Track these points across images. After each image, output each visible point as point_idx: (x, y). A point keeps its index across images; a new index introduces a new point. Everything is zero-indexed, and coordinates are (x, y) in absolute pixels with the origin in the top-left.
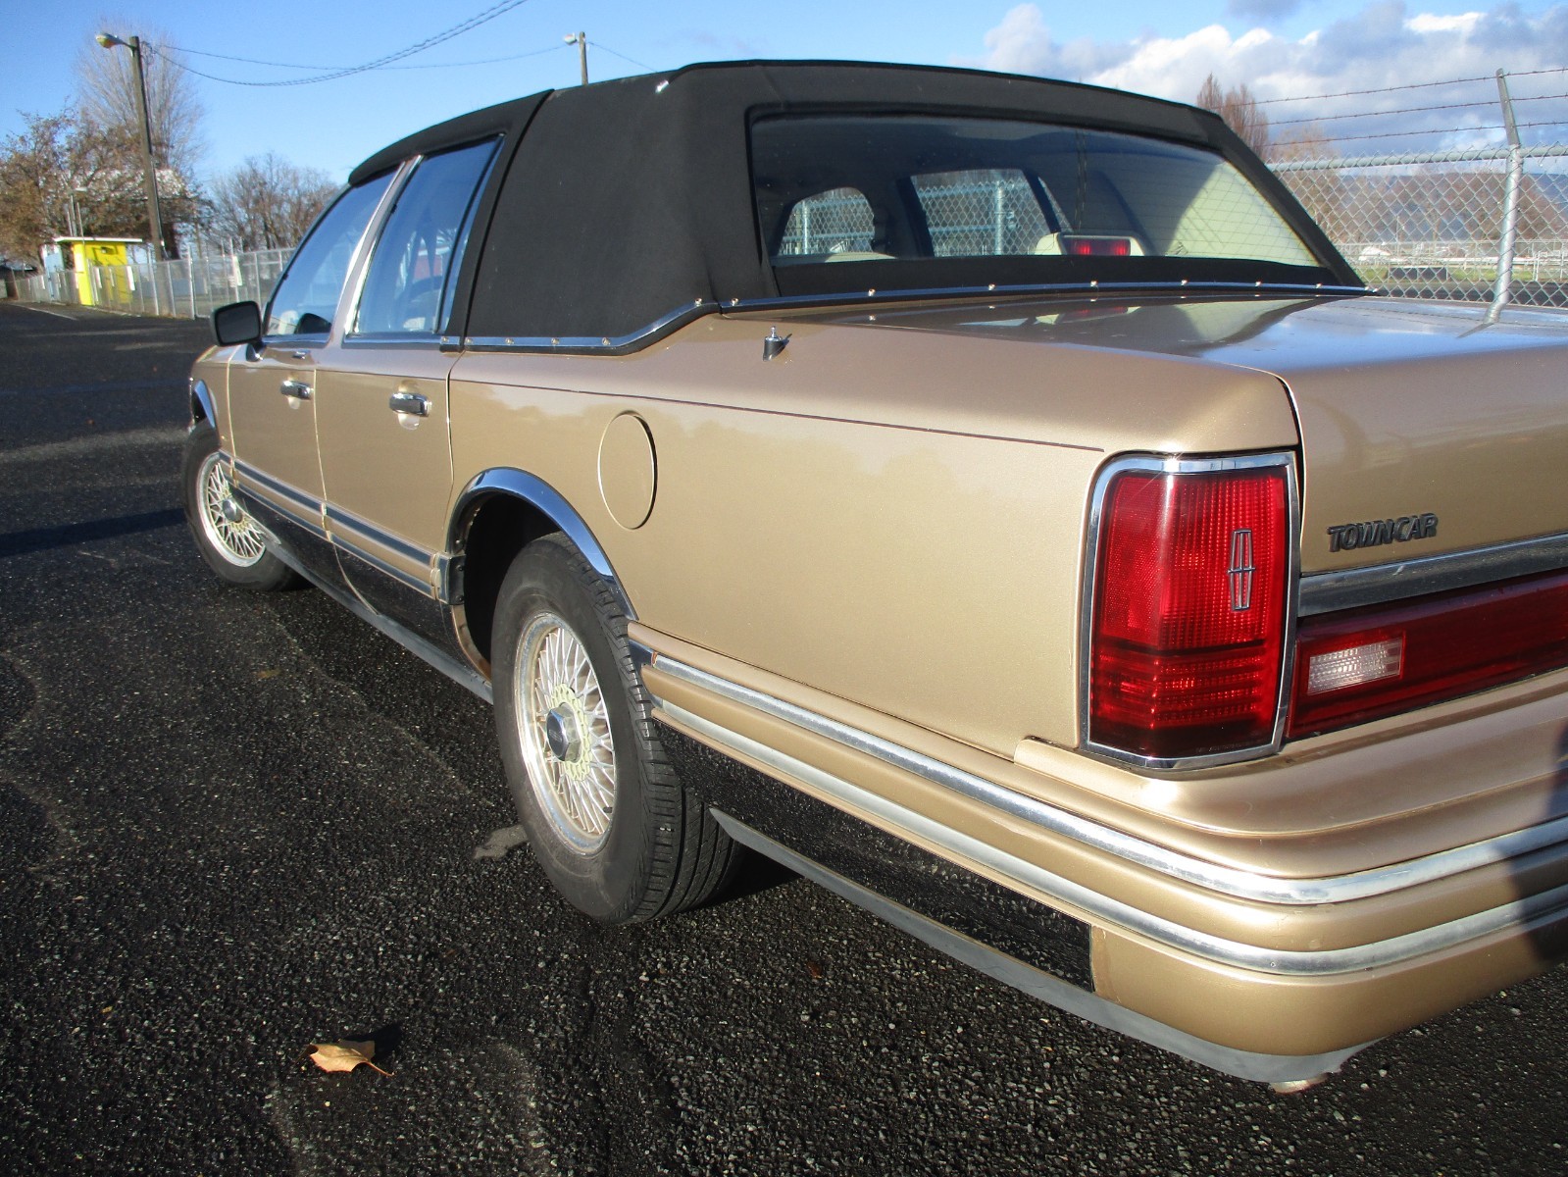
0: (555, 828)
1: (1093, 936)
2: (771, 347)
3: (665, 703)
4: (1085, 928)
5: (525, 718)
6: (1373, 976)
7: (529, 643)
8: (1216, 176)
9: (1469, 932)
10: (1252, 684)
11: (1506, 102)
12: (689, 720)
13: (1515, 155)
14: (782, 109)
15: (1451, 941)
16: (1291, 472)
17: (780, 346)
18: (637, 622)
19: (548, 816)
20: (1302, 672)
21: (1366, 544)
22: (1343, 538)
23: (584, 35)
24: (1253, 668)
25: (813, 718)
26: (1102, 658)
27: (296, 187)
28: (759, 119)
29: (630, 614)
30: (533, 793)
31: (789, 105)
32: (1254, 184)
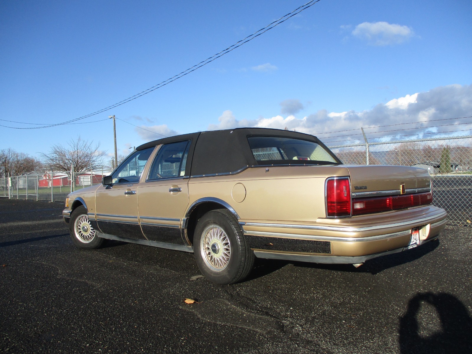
0: (212, 269)
1: (331, 243)
2: (267, 170)
3: (247, 231)
4: (329, 242)
5: (203, 249)
6: (368, 242)
7: (205, 233)
8: (317, 147)
9: (379, 238)
10: (347, 207)
11: (364, 134)
12: (253, 233)
13: (367, 145)
14: (251, 136)
15: (376, 239)
16: (349, 179)
17: (268, 170)
18: (240, 219)
19: (209, 267)
20: (353, 206)
21: (359, 189)
22: (357, 188)
23: (115, 116)
24: (347, 205)
25: (280, 225)
26: (329, 204)
27: (17, 159)
28: (249, 137)
29: (238, 218)
30: (205, 264)
31: (252, 135)
32: (324, 149)
